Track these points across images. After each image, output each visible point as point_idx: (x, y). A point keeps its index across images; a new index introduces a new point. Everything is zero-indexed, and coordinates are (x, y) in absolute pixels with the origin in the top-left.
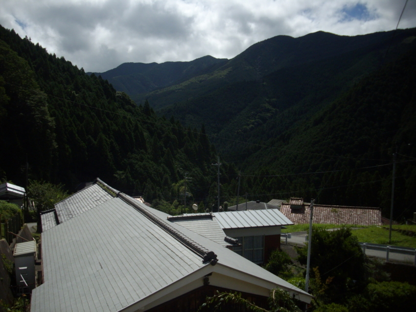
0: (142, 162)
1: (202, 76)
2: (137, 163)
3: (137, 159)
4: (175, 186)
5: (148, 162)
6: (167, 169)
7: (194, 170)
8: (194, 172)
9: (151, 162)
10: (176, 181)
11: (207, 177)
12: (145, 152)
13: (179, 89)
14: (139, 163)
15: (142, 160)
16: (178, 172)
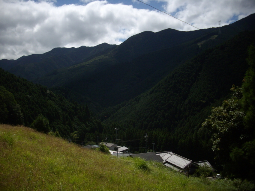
0: (58, 125)
1: (101, 56)
2: (56, 126)
3: (56, 124)
4: (72, 134)
5: (60, 125)
6: (69, 127)
7: (82, 125)
8: (82, 126)
9: (62, 125)
10: (73, 132)
11: (88, 128)
12: (59, 121)
13: (87, 65)
14: (57, 126)
15: (58, 124)
16: (74, 127)
